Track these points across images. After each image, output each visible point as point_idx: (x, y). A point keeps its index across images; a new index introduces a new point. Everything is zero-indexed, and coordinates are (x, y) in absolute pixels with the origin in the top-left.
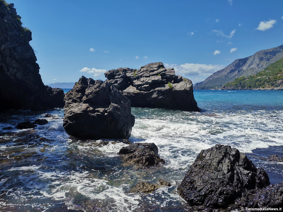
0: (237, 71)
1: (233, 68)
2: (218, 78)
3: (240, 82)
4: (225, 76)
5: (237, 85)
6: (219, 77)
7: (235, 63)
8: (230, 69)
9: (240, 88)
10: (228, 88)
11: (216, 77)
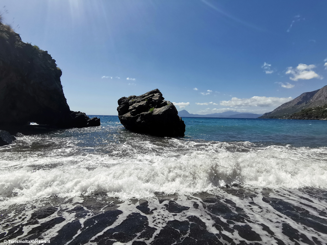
0: (305, 103)
1: (300, 100)
2: (285, 109)
3: (306, 113)
4: (293, 107)
5: (303, 115)
6: (287, 108)
7: (302, 96)
8: (297, 101)
9: (306, 118)
10: (295, 117)
11: (283, 108)
